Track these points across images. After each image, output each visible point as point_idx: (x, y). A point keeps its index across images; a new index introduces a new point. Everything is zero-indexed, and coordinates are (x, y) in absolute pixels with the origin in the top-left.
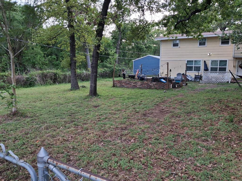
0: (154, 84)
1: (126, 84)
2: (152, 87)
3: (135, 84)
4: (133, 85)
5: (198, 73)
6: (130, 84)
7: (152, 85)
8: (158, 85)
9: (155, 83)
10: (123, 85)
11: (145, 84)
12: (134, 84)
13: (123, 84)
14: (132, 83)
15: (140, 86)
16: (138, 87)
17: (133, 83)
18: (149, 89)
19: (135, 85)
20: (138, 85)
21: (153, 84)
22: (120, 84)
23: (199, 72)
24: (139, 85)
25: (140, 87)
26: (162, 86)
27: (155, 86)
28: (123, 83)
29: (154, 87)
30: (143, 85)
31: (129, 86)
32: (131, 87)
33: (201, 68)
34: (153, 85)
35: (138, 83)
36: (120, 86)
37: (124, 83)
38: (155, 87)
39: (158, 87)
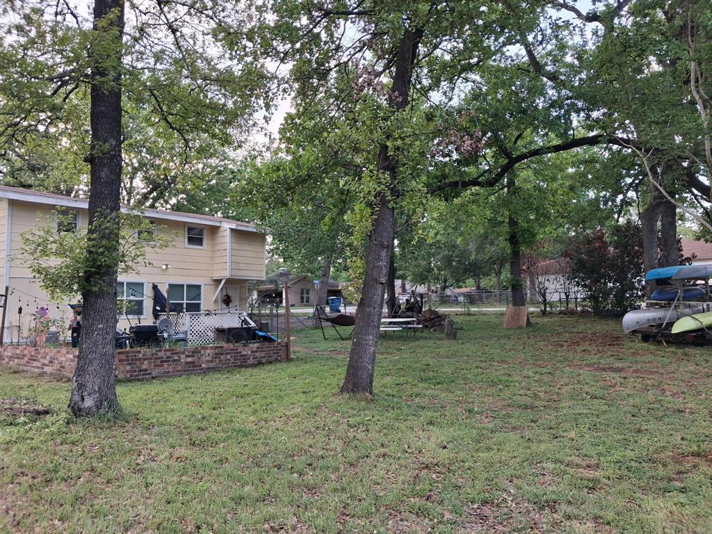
0: (255, 349)
1: (158, 362)
2: (249, 359)
3: (193, 356)
4: (187, 363)
5: (139, 319)
6: (175, 361)
7: (249, 352)
8: (264, 351)
9: (256, 345)
10: (144, 367)
11: (226, 354)
12: (189, 359)
13: (146, 362)
14: (183, 353)
15: (211, 361)
16: (203, 366)
17: (187, 353)
18: (241, 366)
19: (193, 362)
20: (204, 359)
21: (252, 348)
22: (128, 368)
23: (142, 317)
24: (208, 358)
25: (211, 365)
26: (274, 353)
27: (258, 354)
28: (145, 359)
29: (254, 358)
30: (222, 357)
31: (171, 369)
32: (178, 371)
33: (145, 304)
34: (252, 352)
35: (202, 352)
36: (128, 375)
37: (151, 359)
38: (257, 358)
39: (265, 357)
